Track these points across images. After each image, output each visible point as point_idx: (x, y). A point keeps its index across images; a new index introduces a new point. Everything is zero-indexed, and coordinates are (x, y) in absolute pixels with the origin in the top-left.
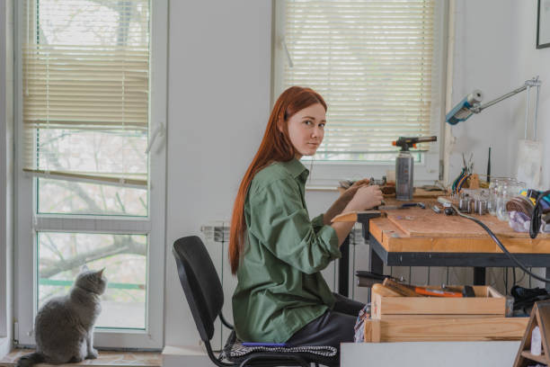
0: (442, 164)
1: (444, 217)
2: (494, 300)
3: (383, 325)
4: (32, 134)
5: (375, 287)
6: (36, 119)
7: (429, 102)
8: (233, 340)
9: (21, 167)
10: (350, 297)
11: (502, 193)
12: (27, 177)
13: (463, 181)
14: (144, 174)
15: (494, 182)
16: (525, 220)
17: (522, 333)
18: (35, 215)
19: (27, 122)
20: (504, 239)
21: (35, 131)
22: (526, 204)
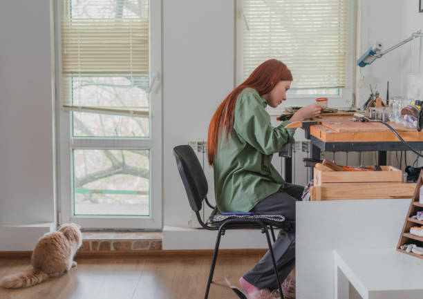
0: (354, 96)
1: (360, 123)
2: (393, 172)
3: (323, 190)
4: (69, 81)
5: (318, 165)
6: (70, 70)
7: (345, 53)
8: (216, 212)
9: (61, 104)
10: (293, 183)
11: (398, 105)
12: (66, 111)
13: (371, 103)
14: (147, 107)
15: (392, 99)
16: (414, 120)
17: (412, 193)
18: (72, 138)
19: (64, 73)
20: (400, 132)
21: (70, 79)
22: (415, 110)
